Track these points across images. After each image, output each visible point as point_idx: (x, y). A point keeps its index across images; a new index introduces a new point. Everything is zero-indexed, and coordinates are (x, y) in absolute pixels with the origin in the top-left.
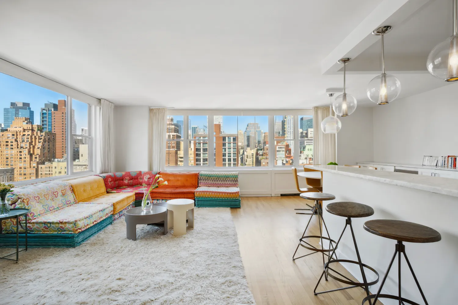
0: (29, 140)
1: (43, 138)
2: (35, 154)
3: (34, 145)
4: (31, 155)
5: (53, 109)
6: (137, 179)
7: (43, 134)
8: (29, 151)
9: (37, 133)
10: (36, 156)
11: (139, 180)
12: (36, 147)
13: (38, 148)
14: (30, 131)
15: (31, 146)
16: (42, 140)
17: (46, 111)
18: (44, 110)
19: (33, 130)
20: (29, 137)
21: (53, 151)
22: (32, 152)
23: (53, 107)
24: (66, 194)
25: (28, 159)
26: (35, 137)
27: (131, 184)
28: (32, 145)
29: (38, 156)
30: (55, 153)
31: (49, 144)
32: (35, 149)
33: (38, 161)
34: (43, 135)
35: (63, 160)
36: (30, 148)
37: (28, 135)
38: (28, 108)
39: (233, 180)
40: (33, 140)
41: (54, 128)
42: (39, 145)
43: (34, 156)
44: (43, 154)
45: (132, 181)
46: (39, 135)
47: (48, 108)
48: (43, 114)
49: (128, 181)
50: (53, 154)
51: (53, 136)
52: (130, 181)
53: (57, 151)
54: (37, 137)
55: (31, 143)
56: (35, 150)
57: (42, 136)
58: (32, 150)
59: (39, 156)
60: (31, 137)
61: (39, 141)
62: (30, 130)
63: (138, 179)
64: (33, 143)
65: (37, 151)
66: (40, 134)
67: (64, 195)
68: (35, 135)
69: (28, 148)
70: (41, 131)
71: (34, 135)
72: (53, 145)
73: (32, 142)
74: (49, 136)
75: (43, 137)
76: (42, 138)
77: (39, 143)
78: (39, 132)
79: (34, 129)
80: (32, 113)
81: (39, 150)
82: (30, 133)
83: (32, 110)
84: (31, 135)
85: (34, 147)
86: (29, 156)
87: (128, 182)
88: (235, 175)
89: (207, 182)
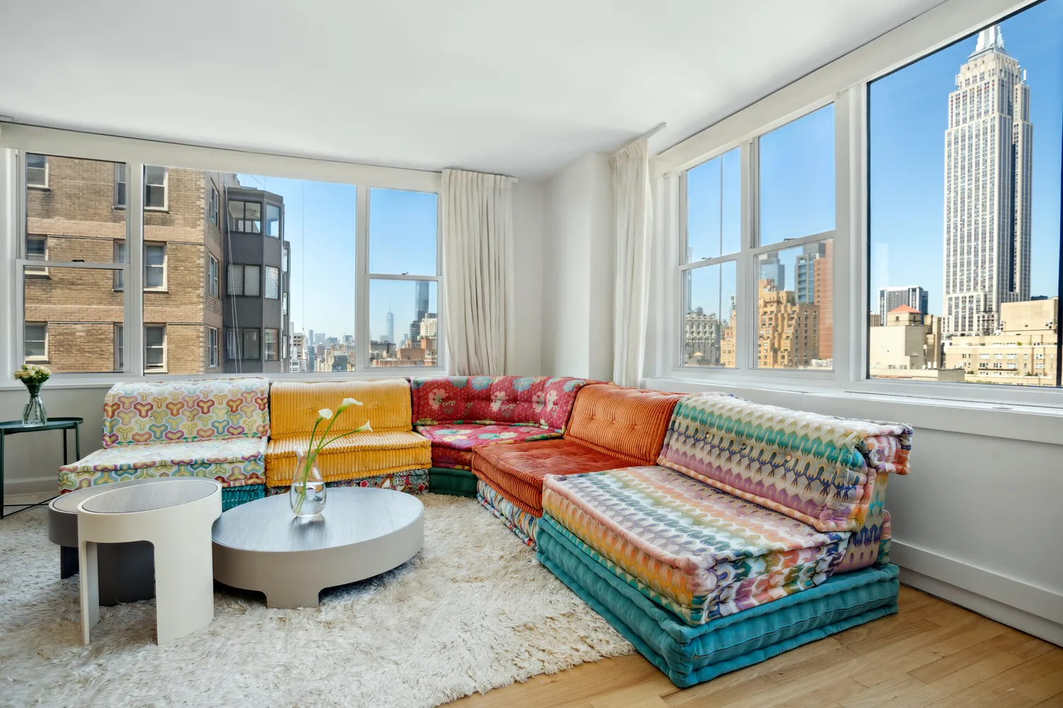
0: (773, 322)
1: (795, 318)
2: (782, 349)
3: (780, 332)
4: (775, 351)
5: (817, 255)
6: (529, 401)
7: (796, 308)
8: (773, 345)
9: (786, 307)
10: (782, 354)
11: (535, 405)
12: (784, 336)
13: (788, 337)
14: (775, 305)
15: (776, 334)
16: (793, 322)
17: (806, 260)
18: (801, 259)
19: (779, 302)
20: (773, 316)
21: (814, 344)
22: (776, 346)
23: (818, 251)
24: (241, 410)
25: (770, 360)
26: (782, 315)
27: (507, 416)
28: (777, 331)
29: (786, 354)
30: (818, 348)
31: (806, 329)
32: (782, 340)
33: (786, 363)
34: (795, 311)
35: (827, 363)
36: (774, 338)
37: (772, 312)
38: (775, 259)
39: (813, 471)
40: (780, 322)
41: (818, 294)
42: (789, 332)
43: (780, 355)
44: (796, 350)
45: (512, 406)
46: (789, 312)
47: (810, 255)
48: (800, 267)
49: (502, 404)
50: (814, 350)
51: (815, 312)
52: (508, 406)
53: (821, 343)
54: (786, 316)
55: (775, 329)
56: (783, 342)
57: (793, 314)
58: (776, 341)
59: (789, 353)
60: (776, 315)
61: (788, 324)
62: (774, 302)
63: (531, 402)
64: (779, 329)
65: (786, 344)
66: (791, 309)
67: (234, 412)
68: (783, 312)
69: (771, 338)
70: (793, 304)
71: (780, 312)
72: (815, 331)
73: (777, 326)
74: (806, 311)
75: (795, 316)
76: (793, 318)
77: (790, 328)
78: (789, 305)
79: (781, 300)
80: (781, 269)
81: (788, 341)
82: (774, 308)
83: (782, 263)
84: (775, 312)
85: (780, 336)
86: (771, 354)
87: (500, 409)
88: (831, 444)
89: (687, 448)
